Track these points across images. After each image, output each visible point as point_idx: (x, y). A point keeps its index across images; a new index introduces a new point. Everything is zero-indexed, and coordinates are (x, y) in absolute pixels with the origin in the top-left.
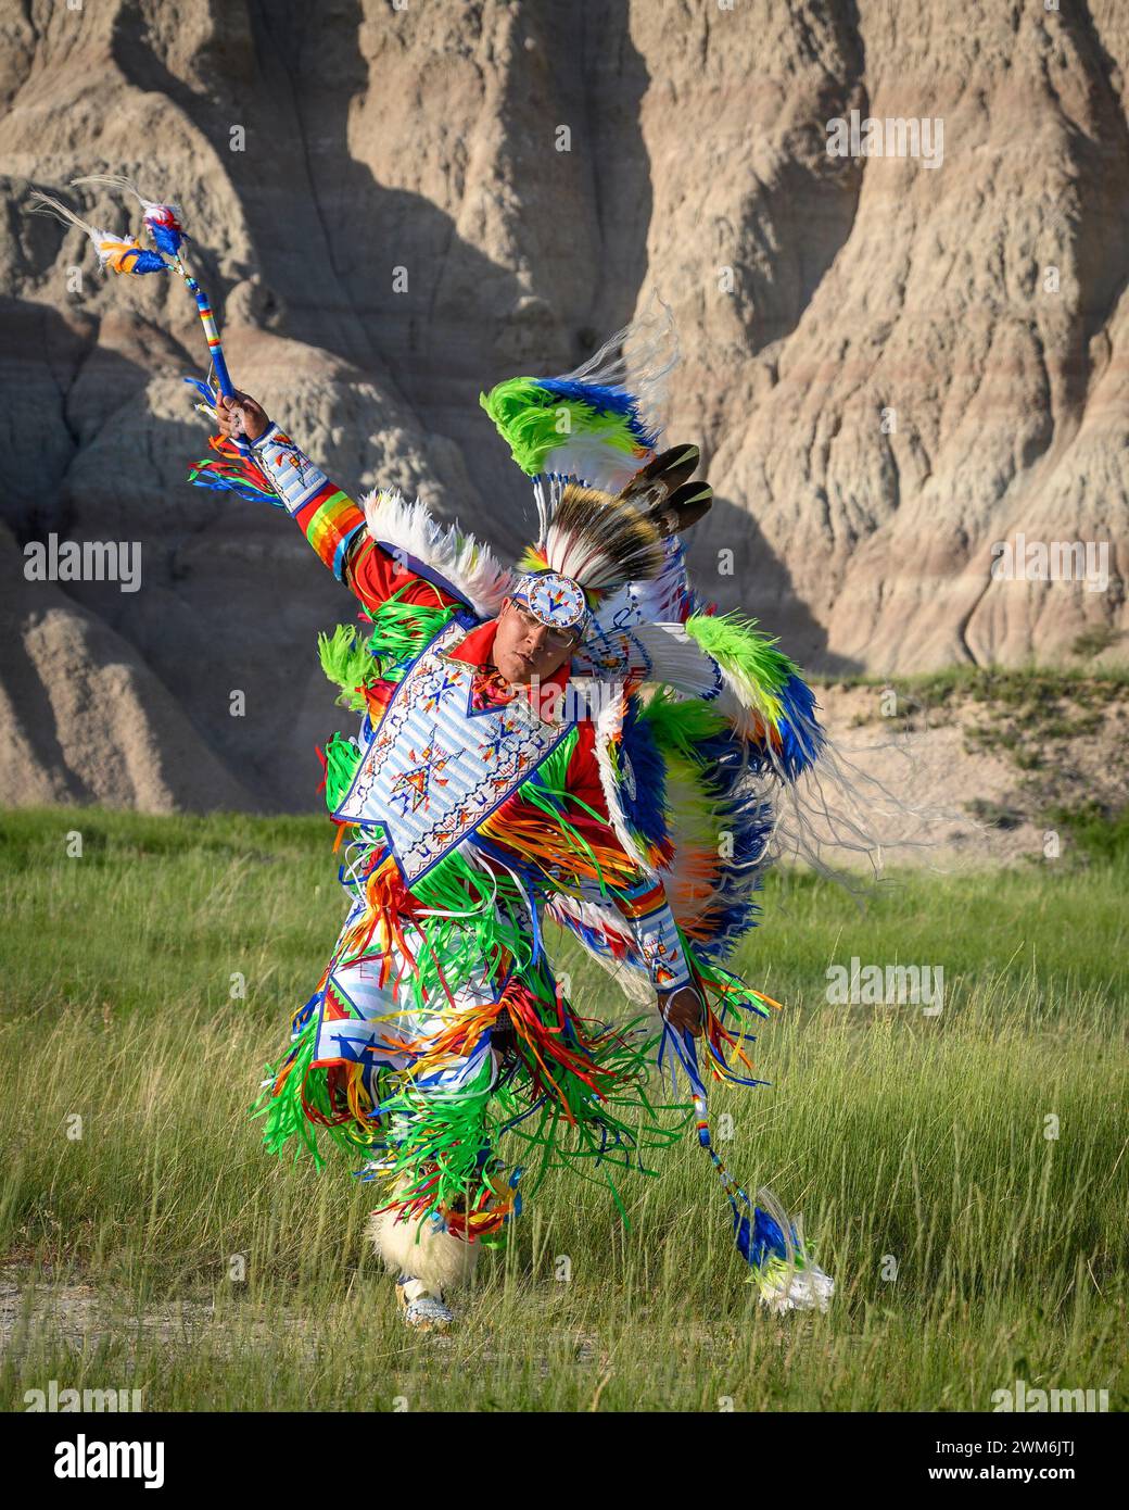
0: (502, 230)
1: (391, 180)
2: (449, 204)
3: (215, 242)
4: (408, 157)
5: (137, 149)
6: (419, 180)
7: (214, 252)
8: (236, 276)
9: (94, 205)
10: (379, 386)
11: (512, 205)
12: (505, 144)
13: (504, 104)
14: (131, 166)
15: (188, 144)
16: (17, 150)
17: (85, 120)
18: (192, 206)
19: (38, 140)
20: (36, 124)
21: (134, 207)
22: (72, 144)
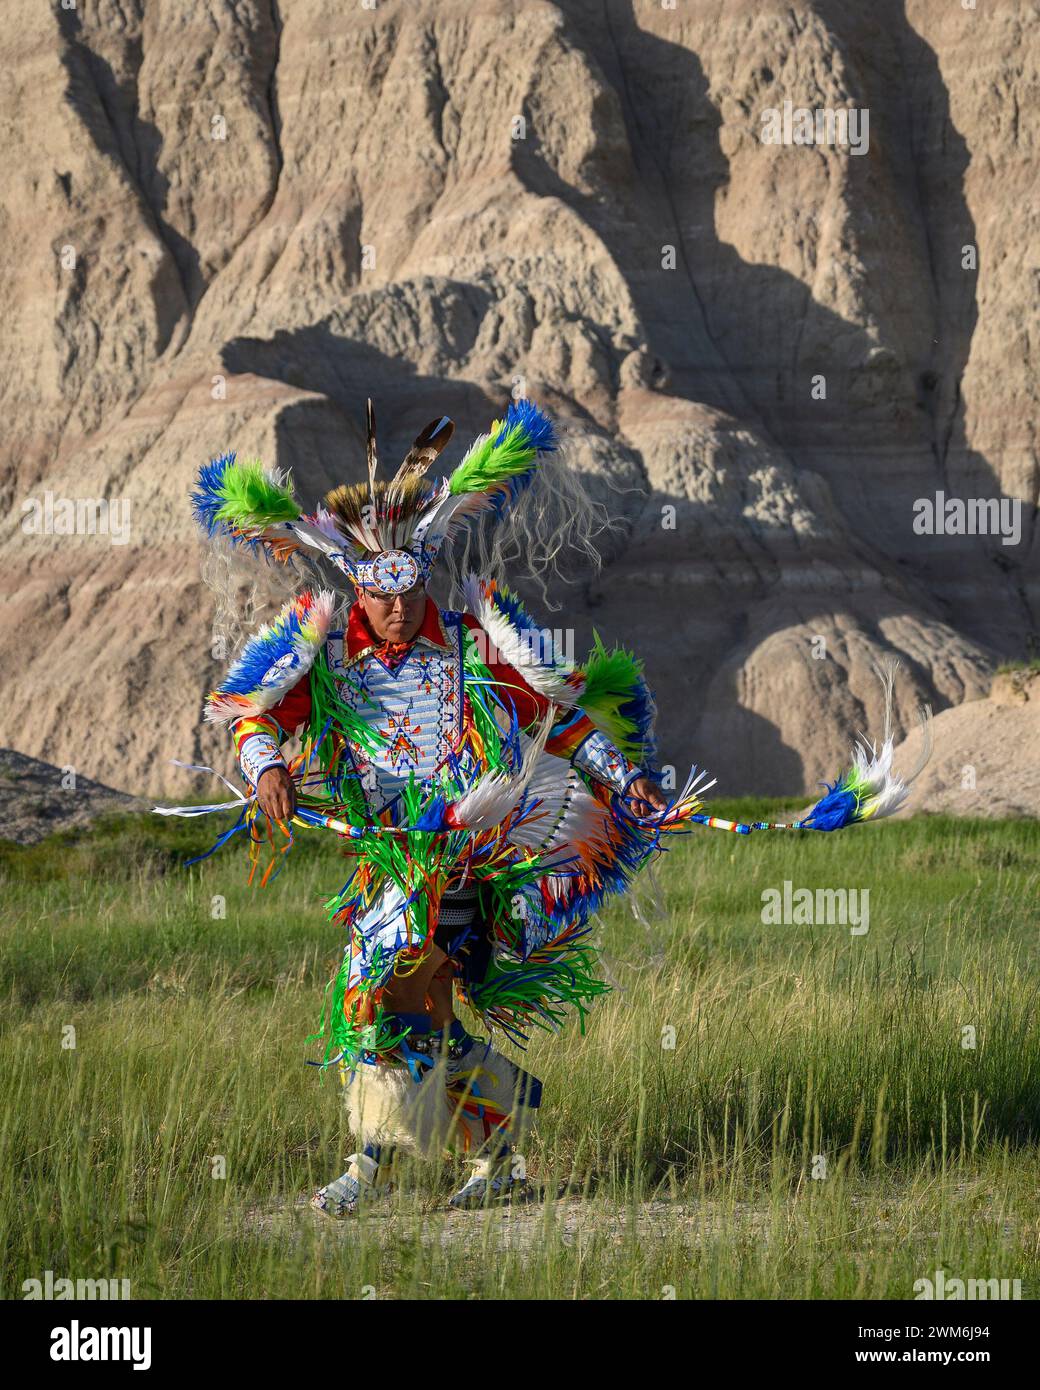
0: (851, 292)
1: (753, 258)
2: (804, 274)
3: (608, 320)
4: (766, 237)
5: (537, 246)
6: (777, 256)
7: (607, 328)
8: (627, 347)
9: (504, 295)
10: (754, 433)
11: (859, 271)
12: (849, 220)
13: (847, 185)
14: (533, 260)
15: (581, 239)
16: (436, 254)
17: (492, 224)
18: (586, 291)
19: (453, 244)
20: (451, 230)
21: (538, 295)
22: (483, 245)
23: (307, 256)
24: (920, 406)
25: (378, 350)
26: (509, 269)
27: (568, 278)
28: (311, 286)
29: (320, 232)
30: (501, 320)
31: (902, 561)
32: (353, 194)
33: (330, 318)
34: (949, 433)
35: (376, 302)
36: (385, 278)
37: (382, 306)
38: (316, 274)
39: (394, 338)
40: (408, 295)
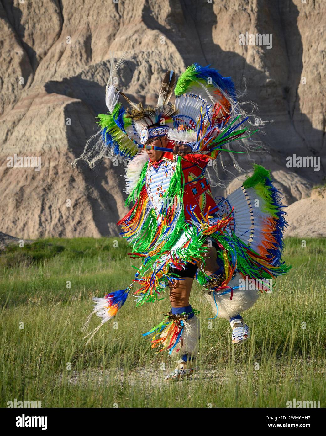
0: (260, 60)
1: (226, 49)
2: (243, 54)
3: (177, 71)
4: (230, 42)
5: (152, 47)
6: (234, 48)
9: (141, 64)
11: (262, 53)
13: (257, 23)
14: (151, 52)
15: (167, 44)
16: (117, 50)
17: (136, 40)
18: (169, 62)
19: (123, 47)
20: (122, 42)
21: (152, 63)
22: (133, 47)
23: (73, 52)
24: (284, 98)
25: (98, 84)
26: (142, 55)
27: (163, 57)
28: (74, 62)
29: (77, 44)
30: (140, 72)
31: (279, 152)
32: (88, 30)
33: (81, 73)
34: (294, 107)
35: (97, 67)
36: (100, 59)
37: (99, 69)
38: (76, 58)
39: (104, 80)
40: (108, 65)
